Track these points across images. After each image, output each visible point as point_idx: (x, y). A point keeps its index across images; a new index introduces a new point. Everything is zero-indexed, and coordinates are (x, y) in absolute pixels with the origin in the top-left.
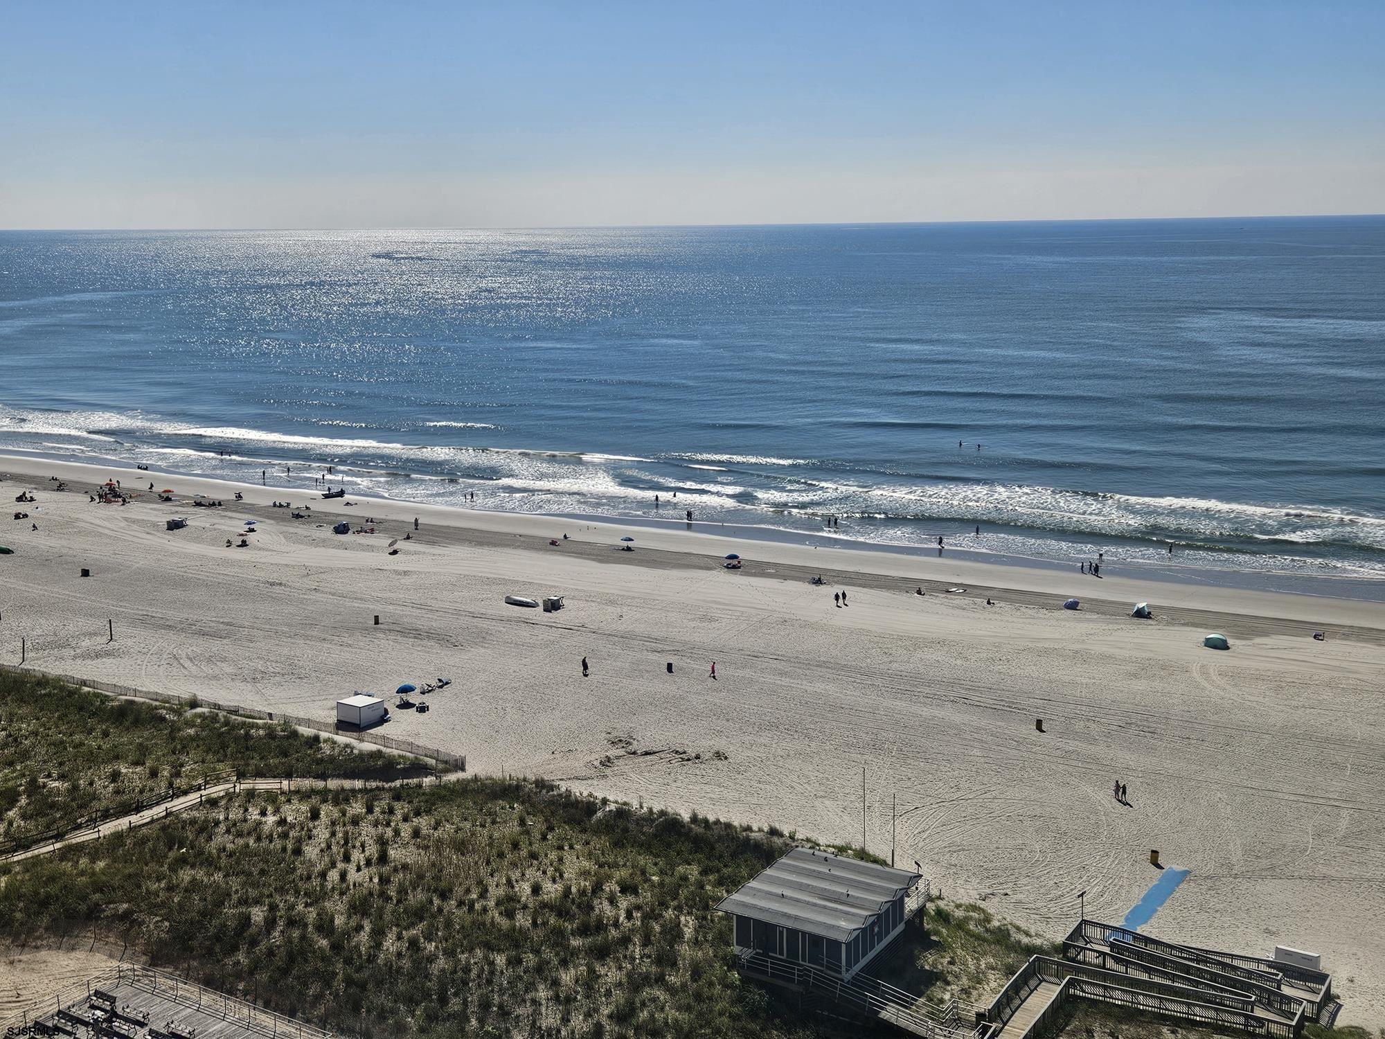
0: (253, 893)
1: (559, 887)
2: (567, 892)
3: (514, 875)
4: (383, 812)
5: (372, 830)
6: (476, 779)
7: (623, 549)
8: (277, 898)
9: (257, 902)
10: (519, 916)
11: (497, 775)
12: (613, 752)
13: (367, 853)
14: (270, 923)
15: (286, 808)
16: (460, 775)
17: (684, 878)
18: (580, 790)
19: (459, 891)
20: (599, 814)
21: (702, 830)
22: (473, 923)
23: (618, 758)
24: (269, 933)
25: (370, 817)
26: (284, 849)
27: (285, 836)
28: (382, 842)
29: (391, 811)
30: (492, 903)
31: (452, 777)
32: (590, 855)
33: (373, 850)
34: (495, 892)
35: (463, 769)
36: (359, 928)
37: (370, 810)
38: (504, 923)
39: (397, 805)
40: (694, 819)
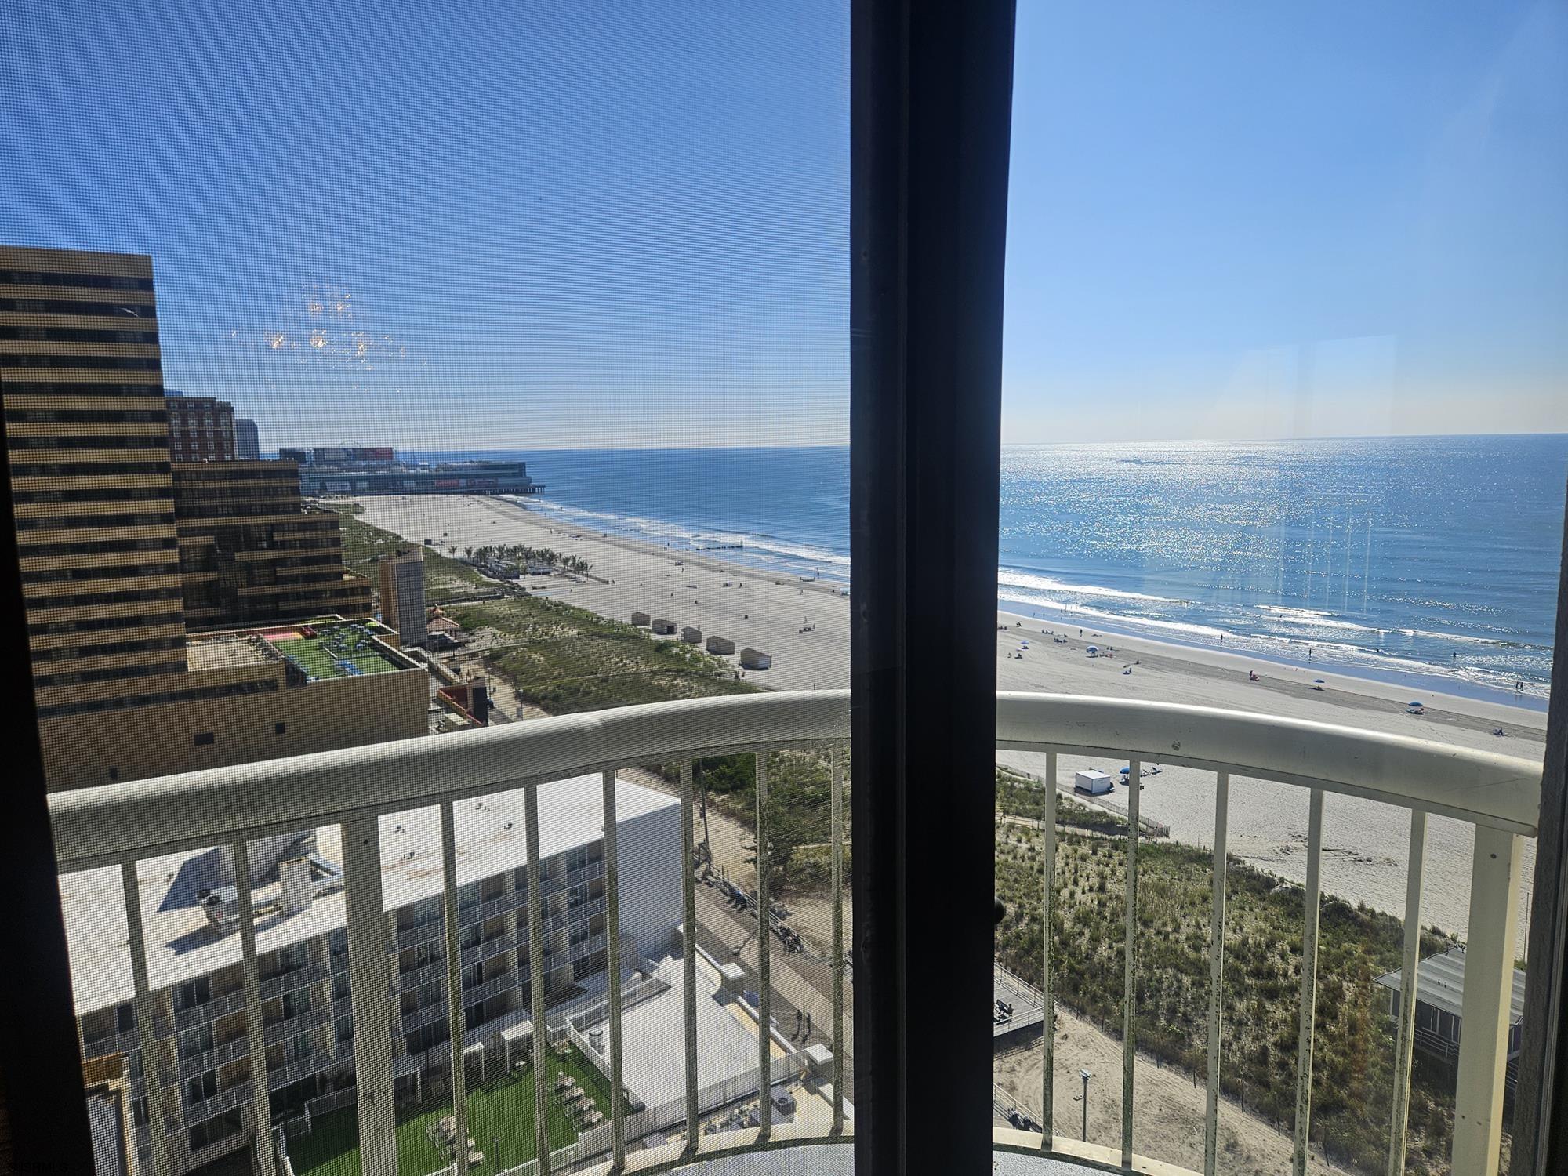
0: (1008, 893)
1: (1238, 937)
2: (1244, 942)
3: (1203, 921)
4: (1104, 856)
5: (1095, 867)
6: (1177, 845)
7: (1315, 689)
8: (1025, 901)
9: (1011, 900)
10: (1204, 951)
11: (1194, 845)
12: (1292, 844)
13: (1091, 883)
14: (1019, 917)
15: (1035, 839)
16: (1165, 840)
17: (1350, 953)
18: (1262, 868)
19: (1157, 924)
20: (1277, 889)
21: (1368, 918)
22: (1167, 948)
23: (1296, 848)
24: (1018, 923)
25: (1094, 857)
26: (1032, 868)
27: (1033, 859)
28: (1102, 877)
29: (1110, 856)
30: (1183, 938)
31: (1160, 840)
32: (1266, 918)
33: (1095, 881)
34: (1186, 930)
35: (1167, 836)
36: (1081, 934)
37: (1095, 853)
38: (1192, 954)
39: (1115, 853)
40: (1362, 908)
